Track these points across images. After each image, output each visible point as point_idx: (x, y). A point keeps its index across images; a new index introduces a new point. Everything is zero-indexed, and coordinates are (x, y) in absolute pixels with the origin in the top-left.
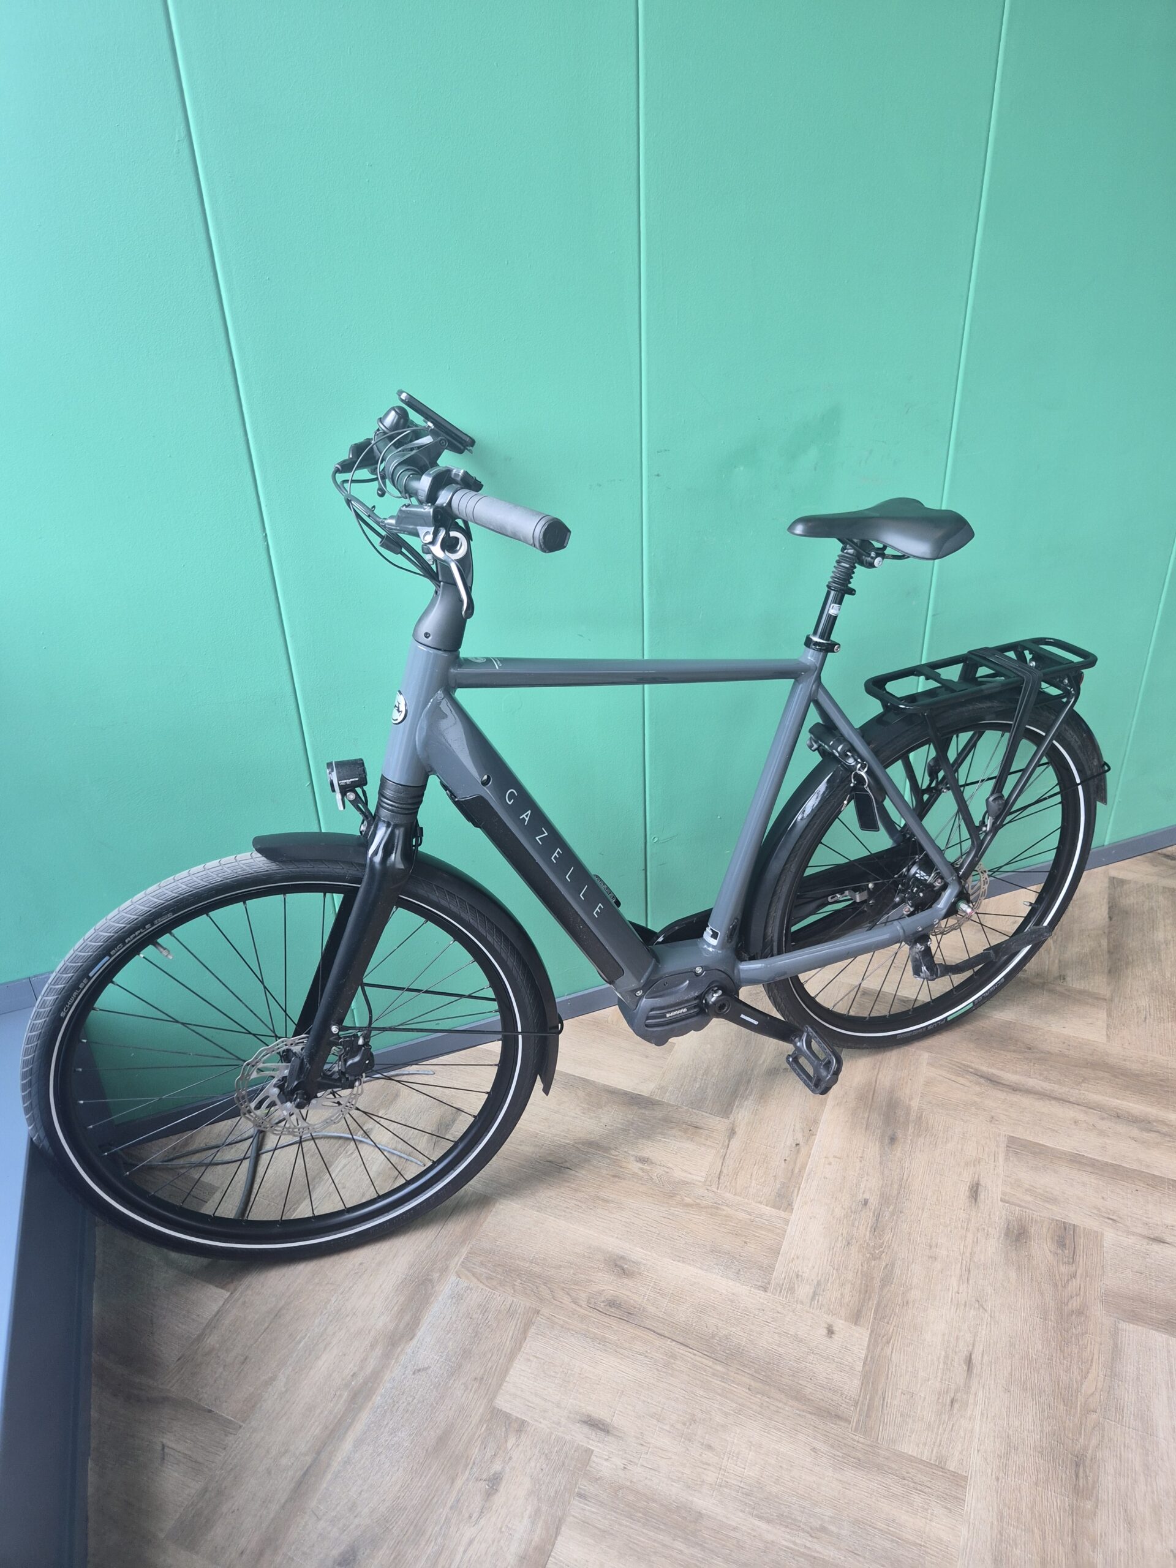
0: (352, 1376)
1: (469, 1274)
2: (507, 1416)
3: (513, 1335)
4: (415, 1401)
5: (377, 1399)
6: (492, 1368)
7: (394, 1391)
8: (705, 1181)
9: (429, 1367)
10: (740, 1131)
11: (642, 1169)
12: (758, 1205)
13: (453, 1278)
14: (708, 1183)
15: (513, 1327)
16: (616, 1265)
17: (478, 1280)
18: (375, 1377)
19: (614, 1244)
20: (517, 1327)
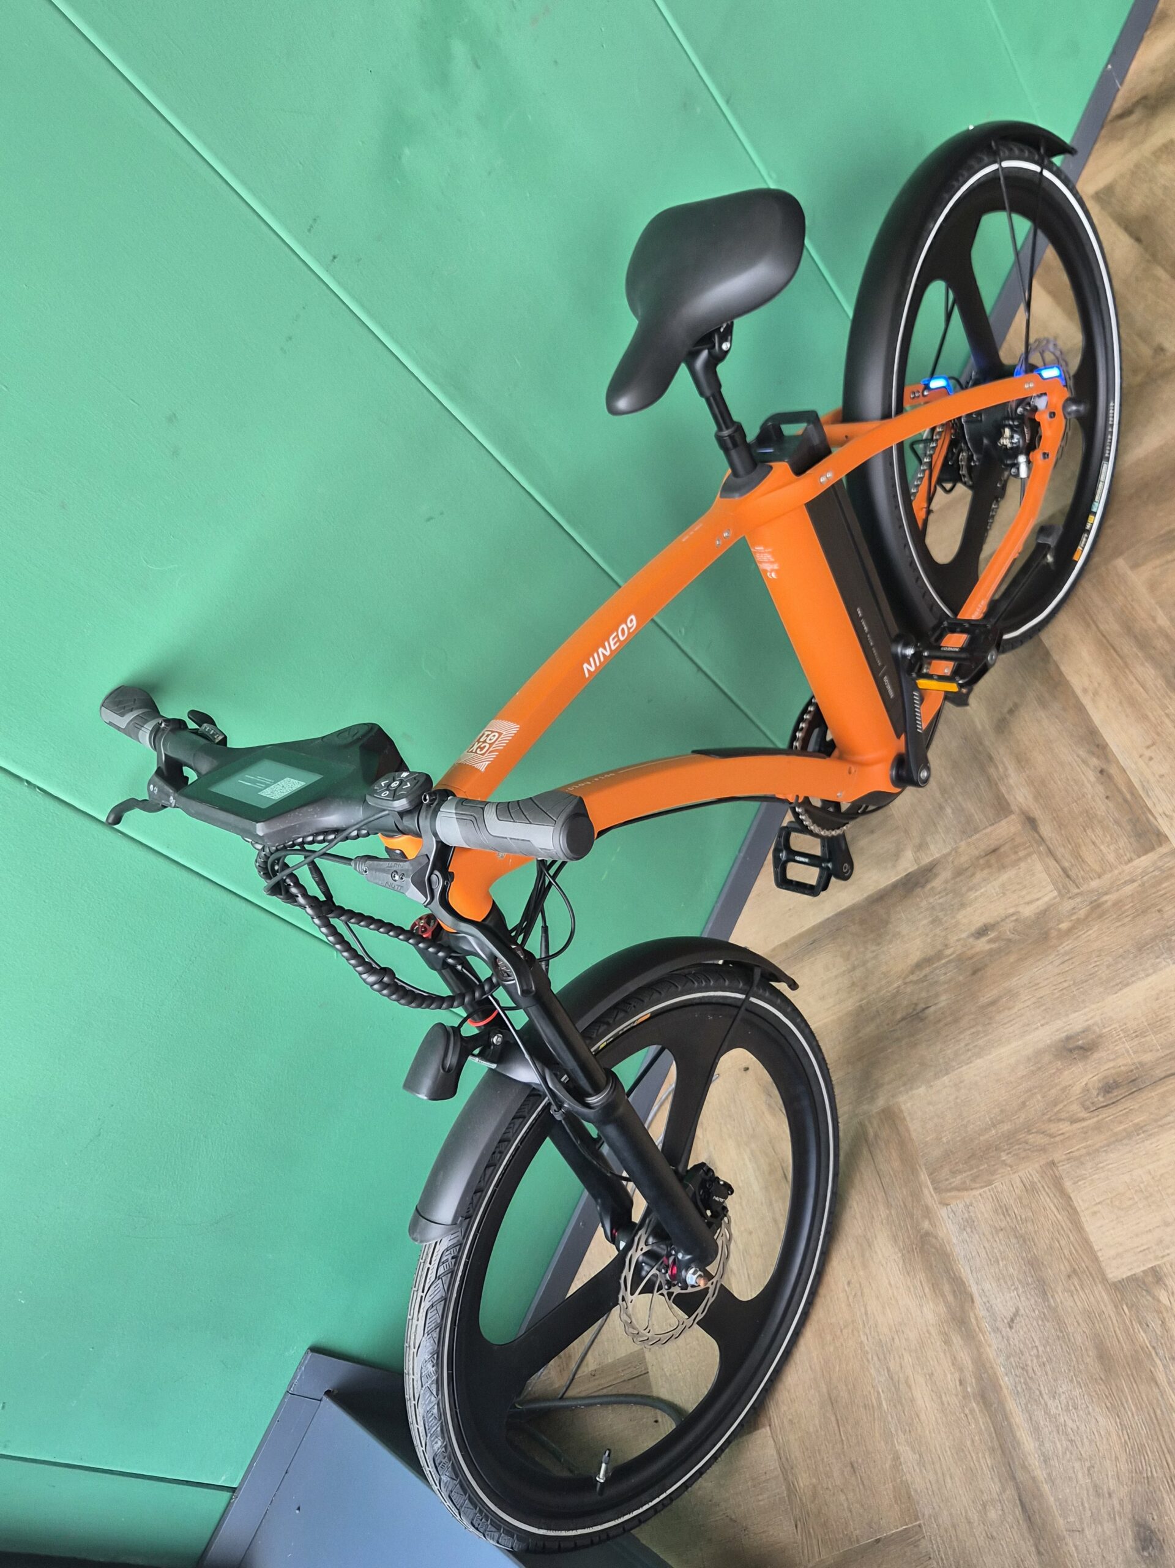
0: (961, 1383)
1: (953, 1193)
2: (1133, 1279)
3: (1054, 1204)
4: (1041, 1349)
5: (1006, 1382)
6: (1071, 1253)
7: (1012, 1359)
8: (1059, 892)
9: (1017, 1310)
10: (1037, 813)
11: (990, 941)
12: (1130, 865)
13: (943, 1212)
14: (1063, 891)
15: (1048, 1200)
16: (1071, 1051)
17: (967, 1190)
18: (981, 1365)
19: (1047, 1034)
20: (1051, 1195)
